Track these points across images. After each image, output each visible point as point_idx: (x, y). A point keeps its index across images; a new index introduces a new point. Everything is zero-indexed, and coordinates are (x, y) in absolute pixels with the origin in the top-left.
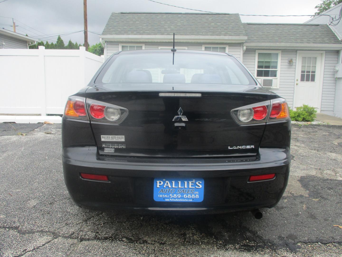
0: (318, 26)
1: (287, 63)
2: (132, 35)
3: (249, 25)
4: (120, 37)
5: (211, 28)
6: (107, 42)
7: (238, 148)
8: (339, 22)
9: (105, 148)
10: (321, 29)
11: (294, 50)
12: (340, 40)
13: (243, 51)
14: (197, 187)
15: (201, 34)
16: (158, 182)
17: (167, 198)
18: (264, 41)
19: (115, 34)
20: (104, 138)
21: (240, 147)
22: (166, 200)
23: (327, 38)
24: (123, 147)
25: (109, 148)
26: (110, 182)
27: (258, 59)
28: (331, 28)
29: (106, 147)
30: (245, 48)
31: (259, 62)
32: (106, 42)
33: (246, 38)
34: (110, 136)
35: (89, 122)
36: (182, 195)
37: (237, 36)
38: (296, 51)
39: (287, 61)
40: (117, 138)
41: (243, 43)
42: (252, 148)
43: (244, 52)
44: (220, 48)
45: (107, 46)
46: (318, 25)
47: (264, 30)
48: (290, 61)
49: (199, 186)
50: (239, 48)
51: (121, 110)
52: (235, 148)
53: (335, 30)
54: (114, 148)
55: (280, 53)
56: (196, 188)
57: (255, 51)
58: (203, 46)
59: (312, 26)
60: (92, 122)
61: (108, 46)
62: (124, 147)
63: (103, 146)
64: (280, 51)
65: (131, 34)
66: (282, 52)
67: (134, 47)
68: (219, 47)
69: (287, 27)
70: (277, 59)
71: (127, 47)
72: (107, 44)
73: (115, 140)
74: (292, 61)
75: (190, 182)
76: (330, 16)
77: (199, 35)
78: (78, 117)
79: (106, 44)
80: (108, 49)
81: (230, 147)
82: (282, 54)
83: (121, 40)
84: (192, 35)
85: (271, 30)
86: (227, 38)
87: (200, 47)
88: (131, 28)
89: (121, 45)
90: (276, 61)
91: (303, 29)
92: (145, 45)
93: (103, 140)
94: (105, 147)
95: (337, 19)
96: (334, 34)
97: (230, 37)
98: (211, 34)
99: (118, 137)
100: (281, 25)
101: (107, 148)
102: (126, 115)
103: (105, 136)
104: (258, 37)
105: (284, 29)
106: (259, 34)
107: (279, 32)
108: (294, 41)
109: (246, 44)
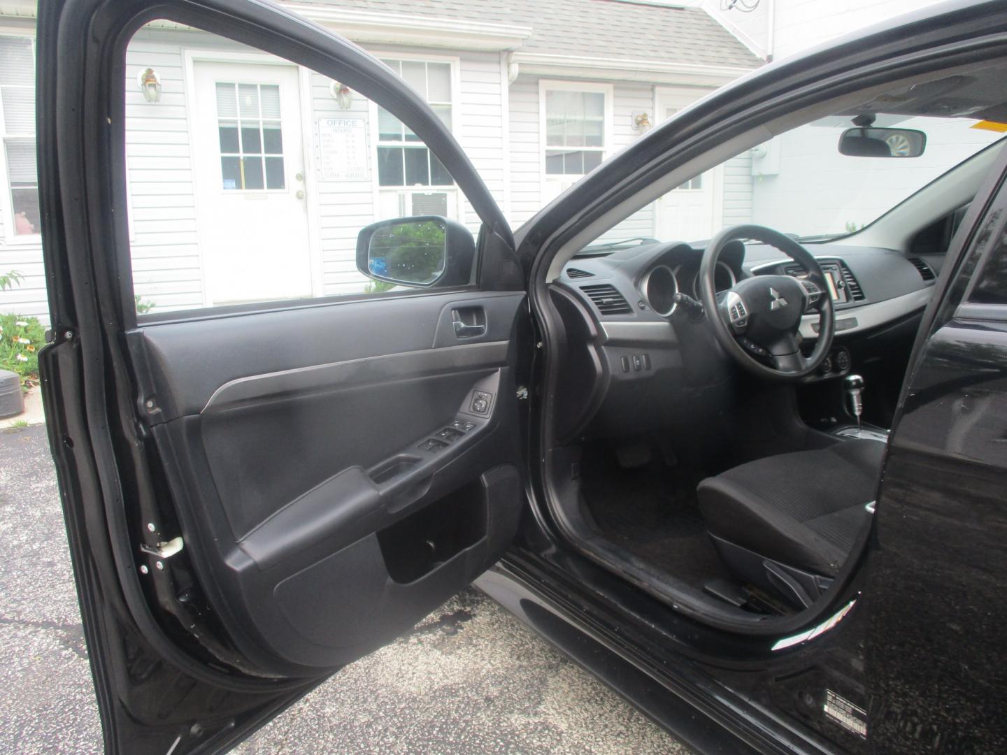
0: (684, 12)
1: (630, 128)
8: (758, 2)
10: (696, 22)
11: (647, 83)
13: (509, 81)
27: (548, 111)
30: (515, 69)
31: (550, 122)
33: (526, 31)
37: (492, 20)
38: (652, 87)
39: (629, 121)
41: (509, 51)
43: (511, 83)
44: (431, 66)
48: (640, 119)
50: (495, 67)
53: (735, 25)
55: (607, 89)
57: (537, 84)
59: (667, 10)
64: (610, 87)
66: (615, 88)
68: (426, 61)
70: (602, 113)
74: (646, 120)
82: (615, 96)
86: (463, 25)
90: (598, 118)
91: (652, 17)
96: (735, 37)
97: (476, 27)
104: (542, 32)
105: (601, 14)
106: (542, 24)
107: (593, 20)
108: (652, 54)
109: (519, 55)
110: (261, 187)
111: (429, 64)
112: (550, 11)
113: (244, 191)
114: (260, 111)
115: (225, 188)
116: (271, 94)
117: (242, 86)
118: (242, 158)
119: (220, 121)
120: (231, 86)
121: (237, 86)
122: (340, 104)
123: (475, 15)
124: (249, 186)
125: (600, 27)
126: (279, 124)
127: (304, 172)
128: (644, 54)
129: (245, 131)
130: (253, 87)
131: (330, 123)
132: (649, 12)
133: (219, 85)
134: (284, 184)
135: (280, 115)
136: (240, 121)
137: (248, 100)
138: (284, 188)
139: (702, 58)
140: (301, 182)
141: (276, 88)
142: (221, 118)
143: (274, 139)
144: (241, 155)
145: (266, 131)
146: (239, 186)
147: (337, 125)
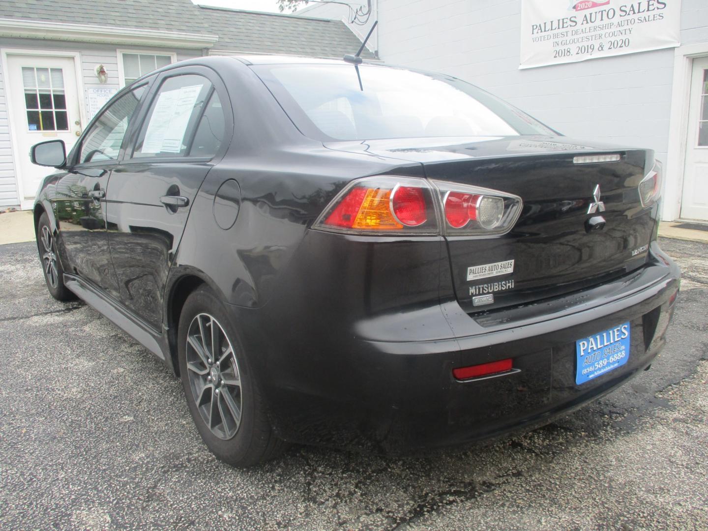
0: (330, 23)
3: (204, 10)
5: (130, 11)
8: (368, 19)
9: (476, 295)
10: (336, 30)
12: (372, 53)
14: (622, 337)
15: (113, 22)
16: (581, 344)
17: (591, 373)
18: (245, 46)
20: (474, 273)
21: (640, 251)
22: (591, 376)
23: (351, 47)
24: (509, 286)
25: (483, 294)
26: (519, 371)
28: (351, 29)
29: (477, 293)
33: (214, 38)
34: (487, 266)
35: (442, 239)
36: (608, 359)
37: (194, 31)
40: (500, 267)
41: (207, 49)
42: (647, 248)
44: (158, 57)
46: (328, 21)
47: (238, 23)
49: (625, 335)
51: (505, 199)
52: (636, 252)
53: (358, 31)
54: (494, 293)
56: (622, 339)
58: (118, 50)
59: (318, 22)
60: (449, 239)
62: (511, 285)
63: (472, 290)
68: (155, 55)
69: (277, 21)
73: (495, 274)
75: (615, 330)
76: (350, 6)
77: (108, 25)
78: (402, 231)
84: (89, 22)
85: (250, 24)
86: (174, 35)
87: (112, 54)
91: (307, 27)
93: (470, 277)
94: (474, 294)
95: (365, 13)
96: (359, 40)
97: (183, 35)
98: (135, 24)
99: (503, 266)
100: (267, 17)
101: (479, 294)
102: (516, 211)
103: (477, 267)
104: (232, 37)
105: (274, 25)
106: (232, 31)
107: (267, 29)
108: (301, 50)
109: (213, 51)
110: (53, 129)
111: (157, 56)
112: (240, 23)
113: (42, 131)
114: (51, 84)
115: (30, 130)
116: (57, 74)
117: (38, 69)
118: (40, 112)
119: (25, 90)
120: (32, 69)
121: (35, 69)
122: (100, 80)
123: (184, 28)
124: (45, 128)
125: (271, 33)
126: (63, 91)
127: (80, 120)
128: (296, 50)
129: (41, 96)
130: (46, 70)
131: (95, 91)
132: (306, 23)
133: (24, 69)
134: (68, 128)
135: (63, 86)
136: (38, 89)
137: (43, 78)
138: (68, 130)
139: (333, 53)
140: (79, 126)
141: (61, 70)
142: (25, 88)
143: (60, 101)
144: (40, 110)
145: (54, 96)
146: (39, 128)
147: (100, 92)
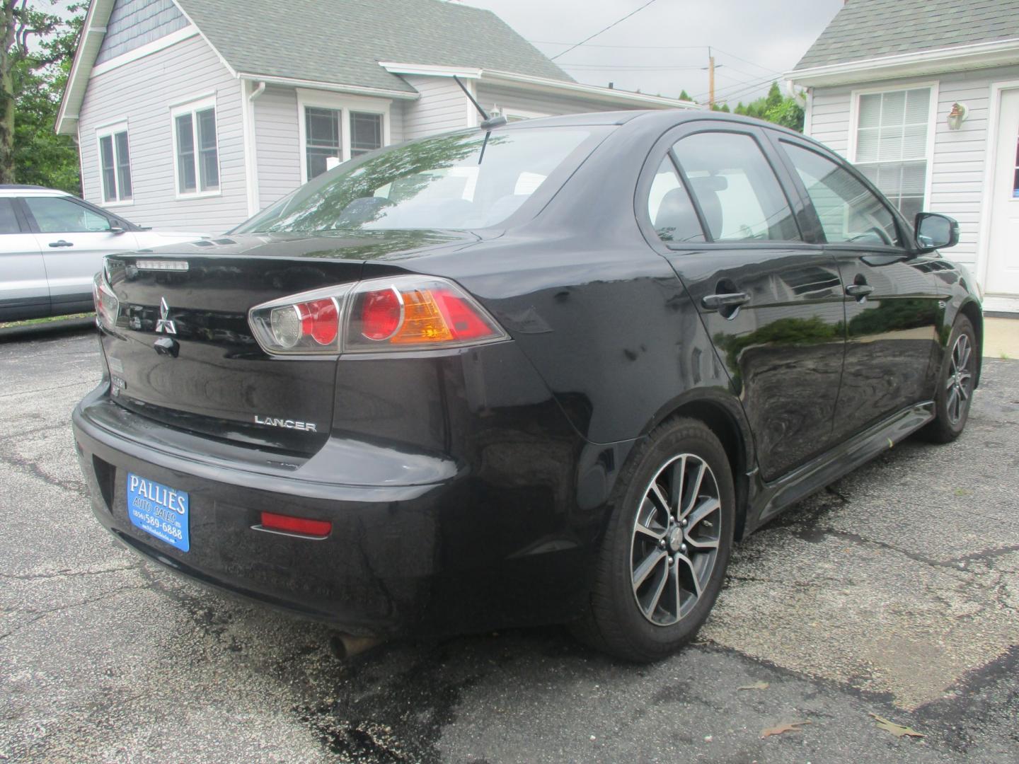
2: (892, 55)
4: (852, 67)
6: (814, 89)
7: (275, 424)
14: (178, 509)
19: (838, 61)
21: (281, 423)
25: (115, 385)
32: (811, 90)
42: (310, 429)
45: (813, 103)
49: (181, 510)
52: (268, 422)
61: (817, 101)
63: (112, 379)
65: (891, 53)
67: (902, 93)
71: (878, 96)
72: (813, 98)
75: (170, 493)
79: (809, 97)
80: (817, 110)
81: (259, 419)
83: (856, 78)
88: (898, 30)
89: (856, 94)
92: (940, 83)
94: (113, 382)
